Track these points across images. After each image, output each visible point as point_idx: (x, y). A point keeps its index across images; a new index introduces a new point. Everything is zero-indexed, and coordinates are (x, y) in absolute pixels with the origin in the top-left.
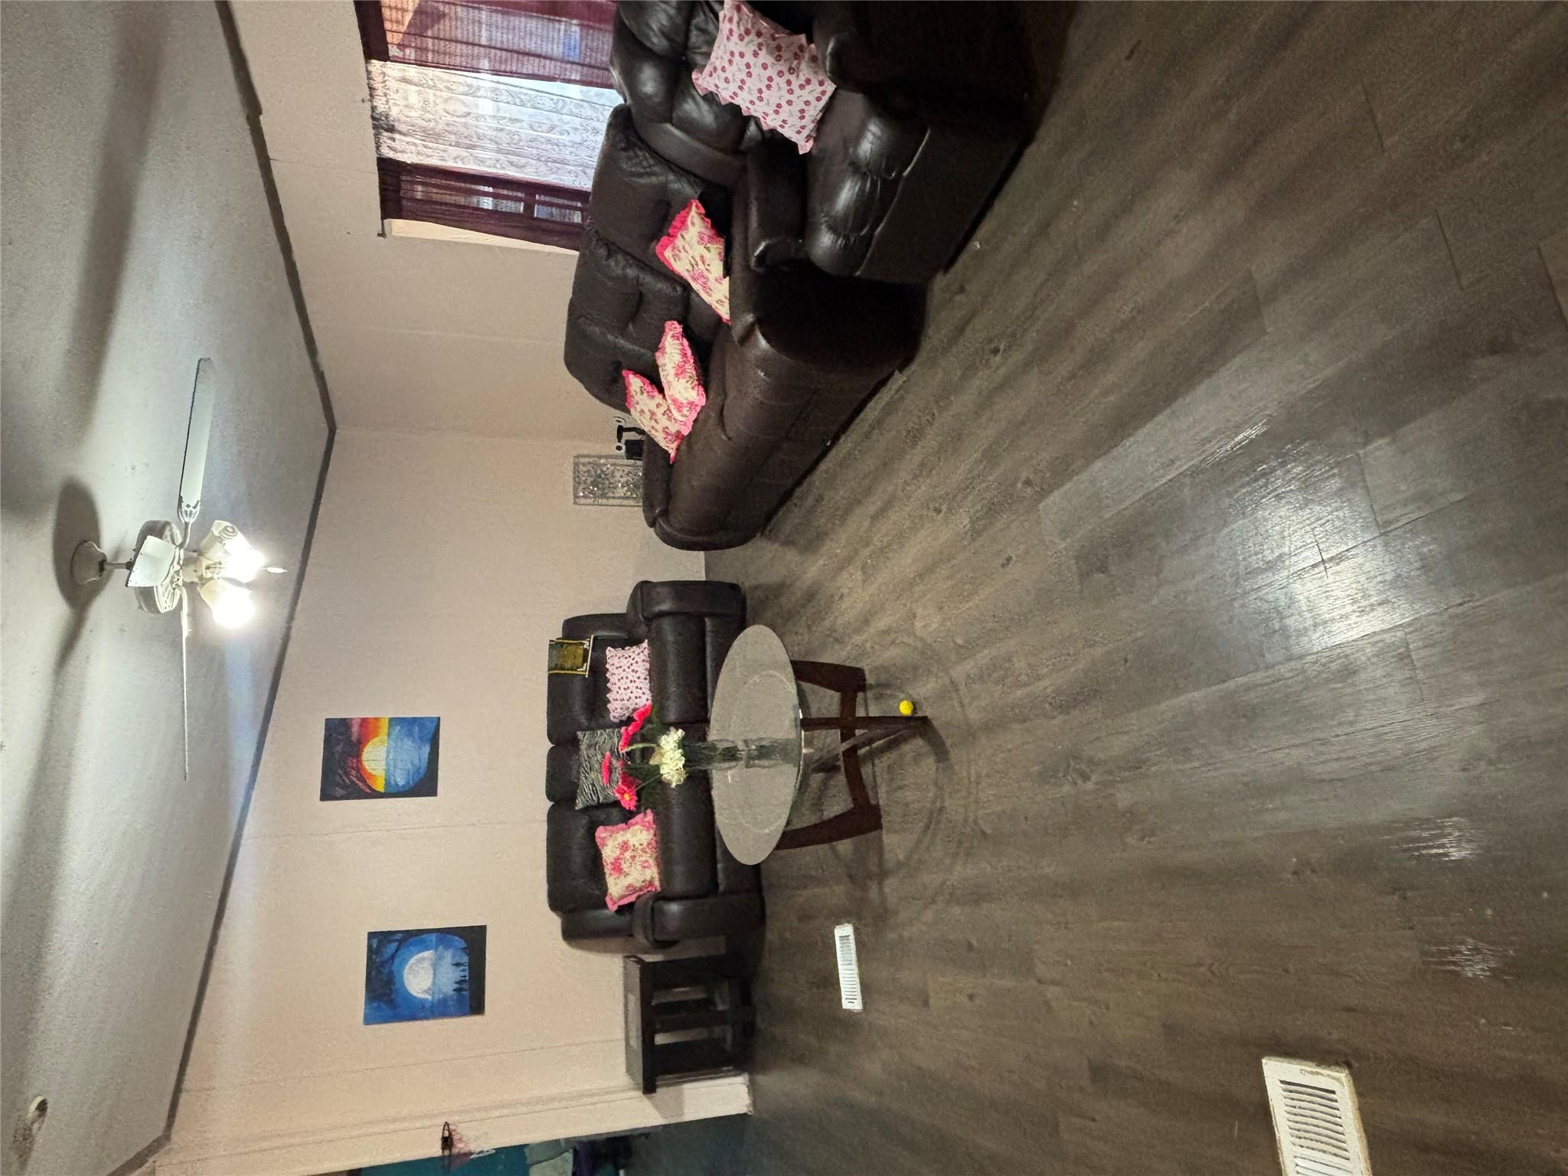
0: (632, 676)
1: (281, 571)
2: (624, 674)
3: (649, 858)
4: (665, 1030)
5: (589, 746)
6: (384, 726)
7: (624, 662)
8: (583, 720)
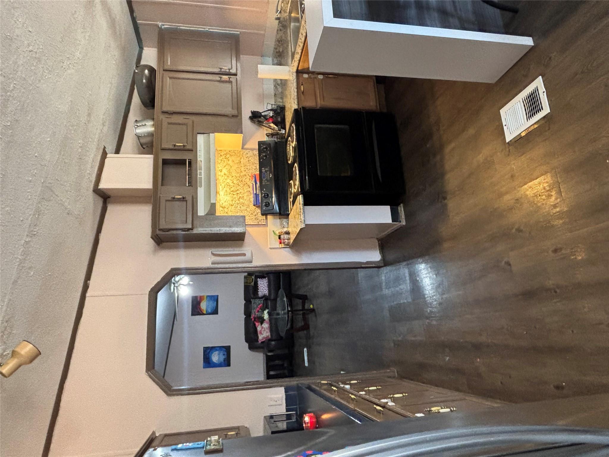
0: (264, 286)
1: (192, 283)
2: (262, 286)
3: (268, 331)
4: (272, 370)
5: (254, 304)
6: (205, 298)
7: (262, 283)
8: (252, 296)
